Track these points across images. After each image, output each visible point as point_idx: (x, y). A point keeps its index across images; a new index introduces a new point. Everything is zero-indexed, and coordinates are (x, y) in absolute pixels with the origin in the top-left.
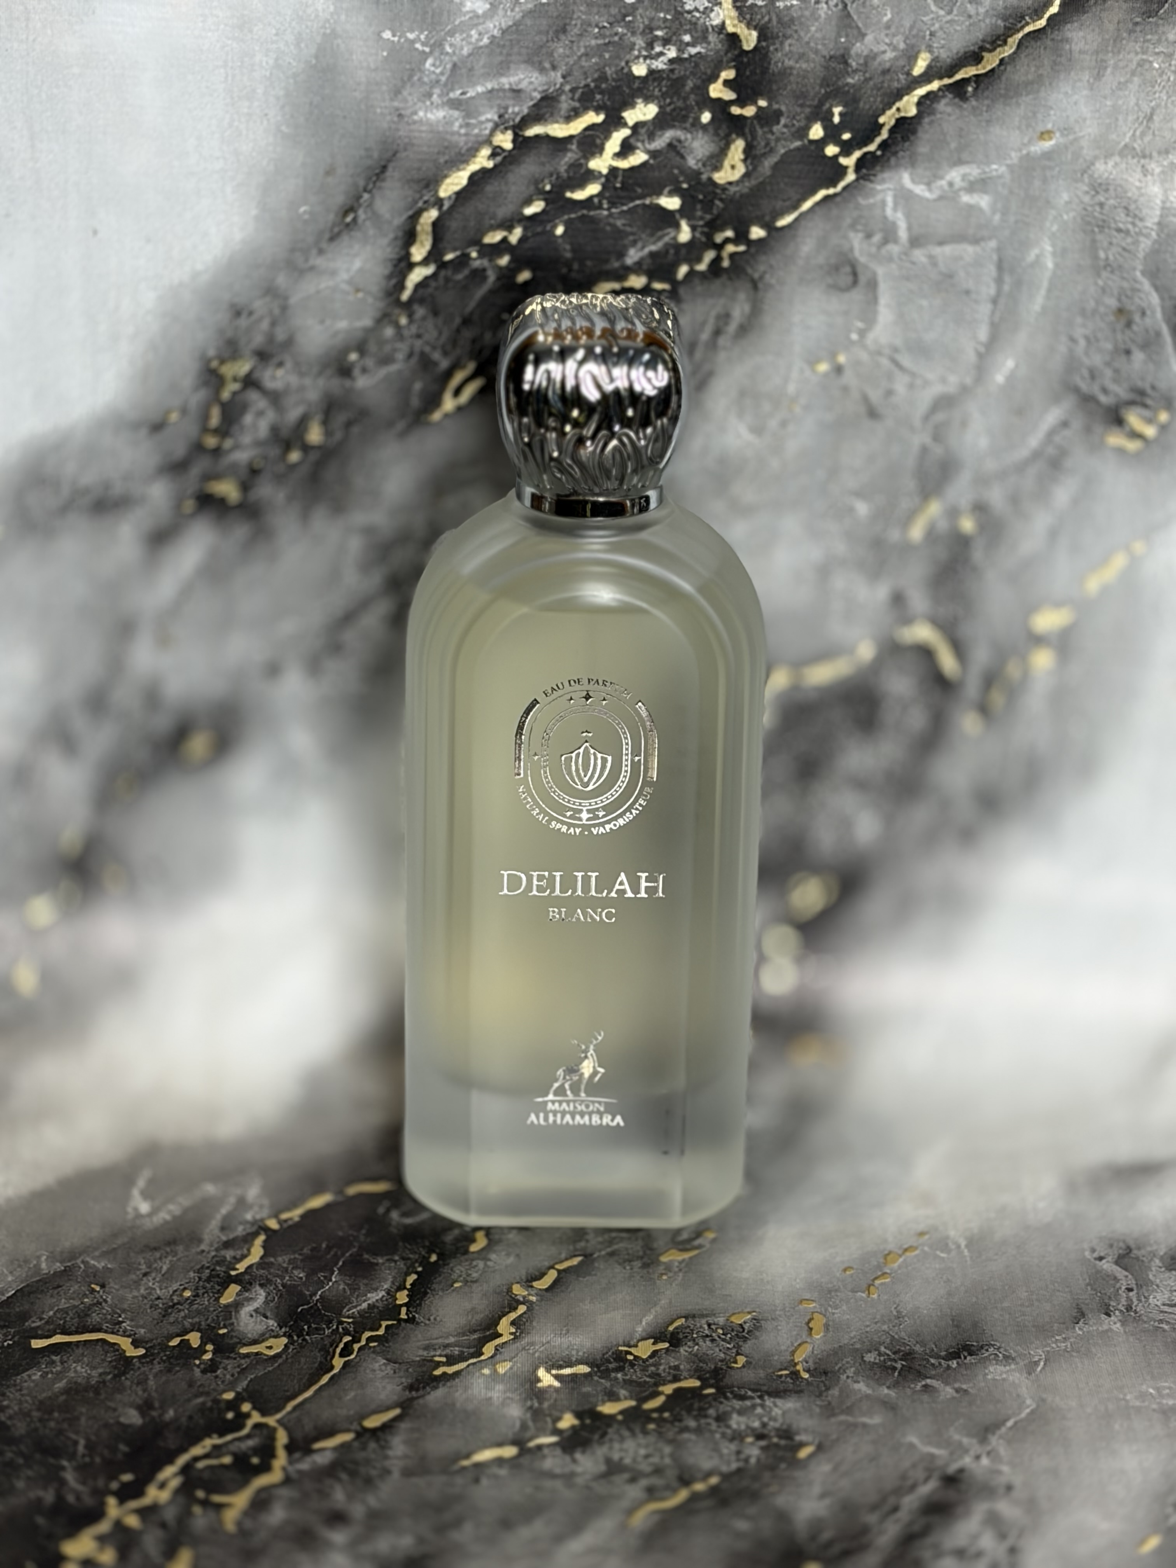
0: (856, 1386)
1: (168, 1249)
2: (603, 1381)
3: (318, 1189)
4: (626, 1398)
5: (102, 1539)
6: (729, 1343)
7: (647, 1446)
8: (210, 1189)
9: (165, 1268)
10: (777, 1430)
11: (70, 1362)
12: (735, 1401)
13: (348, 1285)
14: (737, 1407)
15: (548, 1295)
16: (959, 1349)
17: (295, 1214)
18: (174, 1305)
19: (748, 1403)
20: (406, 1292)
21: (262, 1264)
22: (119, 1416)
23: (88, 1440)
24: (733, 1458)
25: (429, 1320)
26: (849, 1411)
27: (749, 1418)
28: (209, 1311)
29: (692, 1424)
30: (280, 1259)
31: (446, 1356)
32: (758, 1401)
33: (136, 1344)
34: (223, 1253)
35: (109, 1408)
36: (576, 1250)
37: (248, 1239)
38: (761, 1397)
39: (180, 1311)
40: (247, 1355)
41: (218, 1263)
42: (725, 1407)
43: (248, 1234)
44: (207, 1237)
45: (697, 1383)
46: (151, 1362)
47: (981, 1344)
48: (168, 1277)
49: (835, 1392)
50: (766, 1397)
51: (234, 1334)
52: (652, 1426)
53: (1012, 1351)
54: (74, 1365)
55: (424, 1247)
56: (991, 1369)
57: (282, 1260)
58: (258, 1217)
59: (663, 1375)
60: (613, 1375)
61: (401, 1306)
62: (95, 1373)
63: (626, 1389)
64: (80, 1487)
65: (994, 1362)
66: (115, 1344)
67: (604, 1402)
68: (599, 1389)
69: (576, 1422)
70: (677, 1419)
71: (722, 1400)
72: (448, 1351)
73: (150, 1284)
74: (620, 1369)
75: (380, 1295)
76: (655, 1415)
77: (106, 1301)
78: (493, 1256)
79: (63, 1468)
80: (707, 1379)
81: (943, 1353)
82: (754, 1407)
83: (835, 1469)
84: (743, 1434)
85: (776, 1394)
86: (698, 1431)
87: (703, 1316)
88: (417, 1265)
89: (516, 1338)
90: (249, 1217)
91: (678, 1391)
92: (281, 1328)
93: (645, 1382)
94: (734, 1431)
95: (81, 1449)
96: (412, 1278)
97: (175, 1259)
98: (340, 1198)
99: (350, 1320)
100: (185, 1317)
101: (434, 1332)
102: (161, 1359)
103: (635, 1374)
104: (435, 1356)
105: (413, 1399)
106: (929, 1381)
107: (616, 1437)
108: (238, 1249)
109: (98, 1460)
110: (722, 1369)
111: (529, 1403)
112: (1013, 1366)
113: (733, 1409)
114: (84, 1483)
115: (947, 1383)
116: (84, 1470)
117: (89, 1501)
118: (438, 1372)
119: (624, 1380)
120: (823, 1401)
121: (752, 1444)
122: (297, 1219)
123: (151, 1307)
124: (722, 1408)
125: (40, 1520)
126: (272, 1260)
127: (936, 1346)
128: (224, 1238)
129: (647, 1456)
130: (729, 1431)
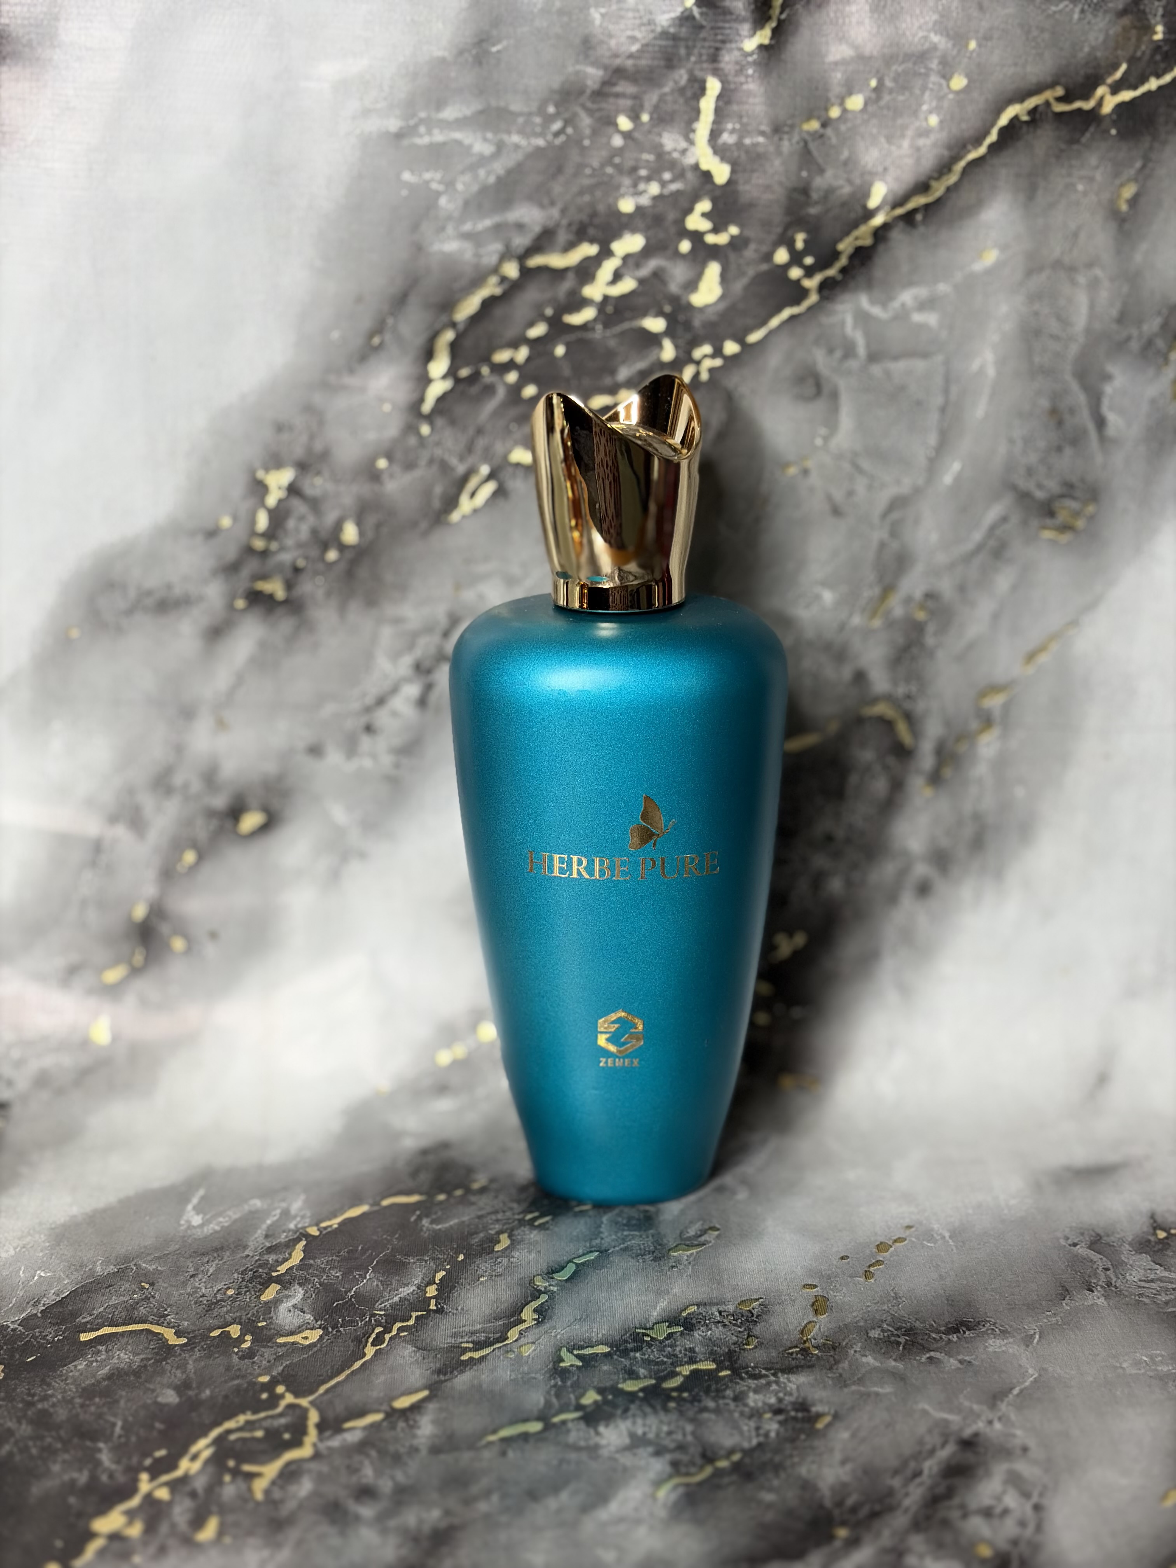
0: (864, 1360)
1: (215, 1255)
2: (623, 1360)
3: (356, 1201)
4: (645, 1377)
5: (131, 1515)
6: (740, 1327)
7: (669, 1424)
8: (257, 1203)
9: (211, 1271)
10: (794, 1404)
11: (114, 1351)
12: (750, 1381)
13: (381, 1282)
14: (753, 1386)
15: (568, 1285)
16: (957, 1325)
17: (335, 1222)
18: (219, 1301)
19: (763, 1381)
20: (435, 1286)
21: (302, 1265)
22: (157, 1397)
23: (125, 1421)
24: (753, 1433)
25: (457, 1310)
26: (860, 1381)
27: (765, 1396)
28: (249, 1306)
29: (711, 1404)
30: (318, 1261)
31: (473, 1342)
32: (772, 1378)
33: (178, 1334)
34: (266, 1257)
35: (149, 1389)
36: (591, 1247)
37: (290, 1244)
38: (774, 1375)
39: (223, 1306)
40: (284, 1345)
41: (260, 1266)
42: (742, 1386)
43: (290, 1240)
44: (251, 1244)
45: (714, 1366)
46: (192, 1349)
47: (977, 1320)
48: (214, 1278)
49: (845, 1365)
50: (780, 1374)
51: (272, 1327)
52: (672, 1405)
53: (1007, 1327)
54: (118, 1353)
55: (452, 1249)
56: (991, 1342)
57: (321, 1262)
58: (300, 1226)
59: (680, 1356)
60: (632, 1354)
61: (431, 1298)
62: (137, 1359)
63: (644, 1368)
64: (114, 1467)
65: (992, 1336)
66: (159, 1334)
67: (625, 1380)
68: (619, 1367)
69: (599, 1398)
70: (695, 1399)
71: (738, 1380)
72: (474, 1338)
73: (197, 1284)
74: (638, 1349)
75: (411, 1290)
76: (675, 1394)
77: (153, 1297)
78: (516, 1254)
79: (100, 1450)
80: (722, 1362)
81: (943, 1329)
82: (769, 1384)
83: (854, 1436)
84: (761, 1411)
85: (789, 1370)
86: (717, 1411)
87: (712, 1304)
88: (446, 1264)
89: (539, 1323)
90: (292, 1226)
91: (695, 1372)
92: (317, 1321)
93: (662, 1361)
94: (752, 1409)
95: (118, 1430)
96: (440, 1275)
97: (221, 1262)
98: (376, 1208)
99: (383, 1313)
100: (228, 1312)
101: (462, 1320)
102: (202, 1347)
103: (654, 1354)
104: (462, 1343)
105: (442, 1382)
106: (932, 1354)
107: (638, 1412)
108: (280, 1253)
109: (133, 1439)
110: (735, 1352)
111: (552, 1382)
112: (1011, 1340)
113: (749, 1388)
114: (118, 1462)
115: (949, 1354)
116: (120, 1450)
117: (121, 1479)
118: (464, 1357)
119: (642, 1359)
120: (835, 1373)
121: (771, 1419)
122: (336, 1226)
123: (196, 1303)
124: (738, 1388)
125: (72, 1500)
126: (312, 1262)
127: (935, 1322)
128: (268, 1244)
129: (670, 1433)
130: (747, 1410)
